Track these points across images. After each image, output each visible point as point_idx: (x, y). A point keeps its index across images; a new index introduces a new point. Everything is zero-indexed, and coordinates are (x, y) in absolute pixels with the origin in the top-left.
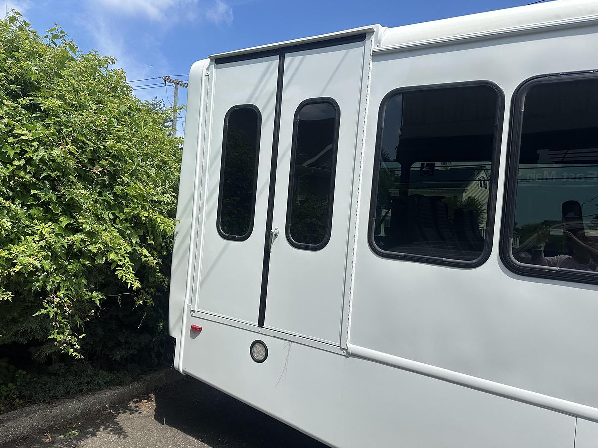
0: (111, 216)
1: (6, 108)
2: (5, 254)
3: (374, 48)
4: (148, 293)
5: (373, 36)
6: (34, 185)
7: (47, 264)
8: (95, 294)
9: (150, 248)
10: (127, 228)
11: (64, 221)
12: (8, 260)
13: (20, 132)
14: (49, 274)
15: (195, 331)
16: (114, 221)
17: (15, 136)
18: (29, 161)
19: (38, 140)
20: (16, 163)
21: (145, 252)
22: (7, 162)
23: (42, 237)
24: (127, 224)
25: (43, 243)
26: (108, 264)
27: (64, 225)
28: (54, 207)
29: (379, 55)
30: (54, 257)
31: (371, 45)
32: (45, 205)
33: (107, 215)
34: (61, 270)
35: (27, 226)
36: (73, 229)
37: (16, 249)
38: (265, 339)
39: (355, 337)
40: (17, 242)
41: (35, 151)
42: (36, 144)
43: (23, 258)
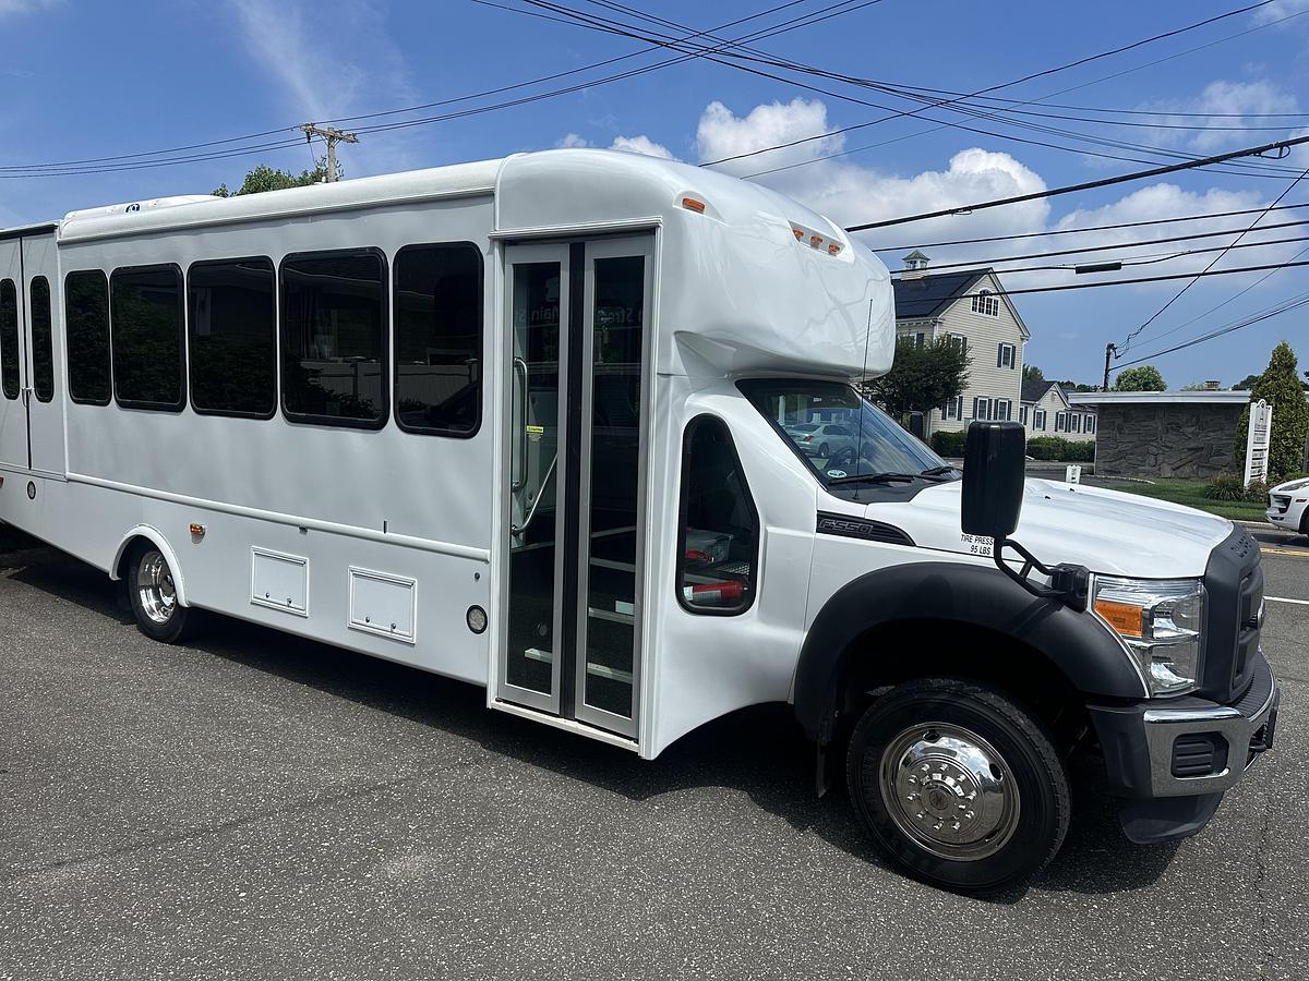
3: (58, 239)
5: (57, 230)
29: (62, 245)
31: (58, 236)
38: (34, 480)
39: (70, 466)
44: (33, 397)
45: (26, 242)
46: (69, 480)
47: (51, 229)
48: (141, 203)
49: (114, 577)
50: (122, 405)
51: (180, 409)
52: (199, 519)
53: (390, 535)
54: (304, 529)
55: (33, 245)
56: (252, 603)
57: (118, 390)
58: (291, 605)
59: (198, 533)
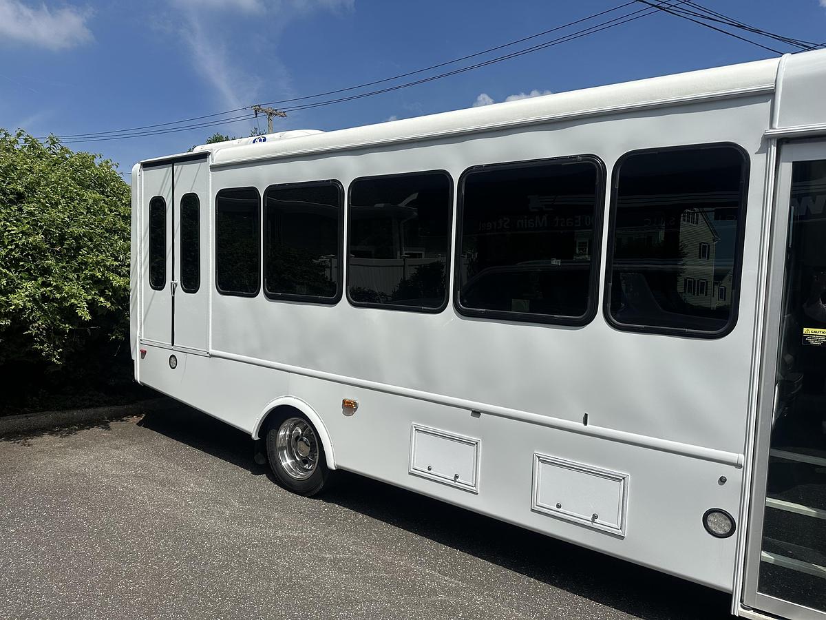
0: (76, 276)
1: (3, 215)
2: (4, 298)
3: (211, 163)
4: (120, 332)
5: (210, 156)
6: (21, 260)
7: (29, 305)
8: (67, 325)
9: (107, 298)
10: (88, 284)
11: (40, 280)
12: (7, 302)
13: (10, 229)
14: (32, 311)
15: (143, 353)
16: (78, 278)
17: (9, 231)
18: (17, 246)
19: (22, 232)
20: (10, 247)
21: (102, 299)
22: (5, 247)
23: (27, 290)
24: (88, 282)
25: (27, 293)
26: (73, 305)
27: (40, 282)
28: (34, 272)
29: (214, 168)
30: (35, 301)
31: (211, 161)
32: (28, 270)
33: (72, 276)
34: (40, 308)
35: (19, 284)
36: (44, 284)
37: (11, 296)
38: (175, 353)
39: (212, 345)
40: (13, 292)
41: (20, 239)
42: (20, 235)
43: (16, 301)
44: (179, 289)
45: (178, 168)
46: (212, 356)
47: (204, 156)
48: (267, 136)
49: (255, 437)
50: (270, 297)
51: (334, 302)
52: (351, 394)
53: (590, 427)
54: (476, 413)
55: (183, 170)
56: (410, 473)
57: (267, 284)
58: (457, 480)
59: (349, 407)
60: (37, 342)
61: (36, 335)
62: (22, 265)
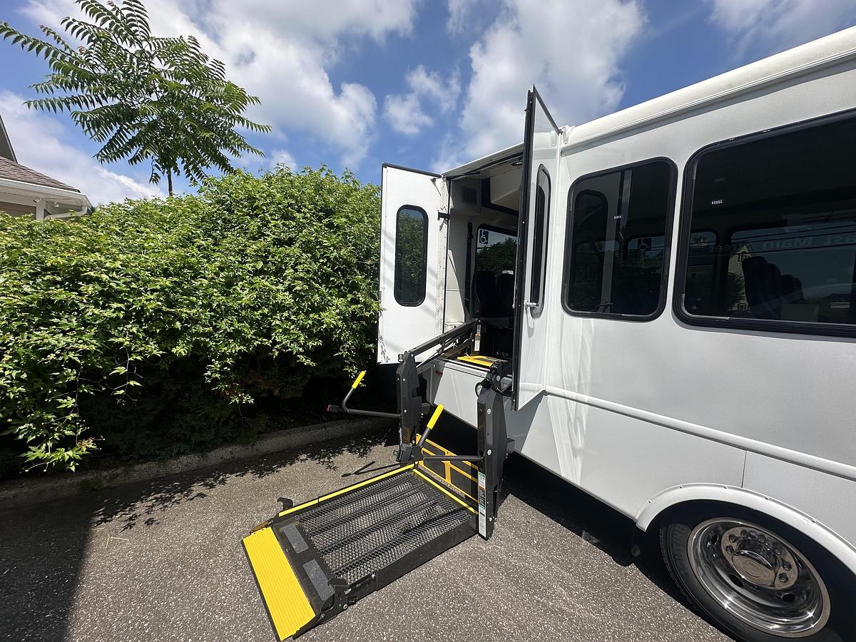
6: (331, 275)
7: (341, 324)
11: (350, 297)
12: (318, 321)
14: (342, 331)
18: (328, 258)
20: (321, 261)
23: (337, 307)
25: (338, 311)
27: (349, 299)
28: (344, 288)
30: (345, 320)
32: (338, 287)
34: (349, 328)
35: (329, 300)
36: (354, 301)
37: (323, 314)
40: (324, 310)
41: (331, 253)
42: (332, 248)
43: (327, 320)
60: (346, 364)
61: (347, 358)
62: (333, 281)
